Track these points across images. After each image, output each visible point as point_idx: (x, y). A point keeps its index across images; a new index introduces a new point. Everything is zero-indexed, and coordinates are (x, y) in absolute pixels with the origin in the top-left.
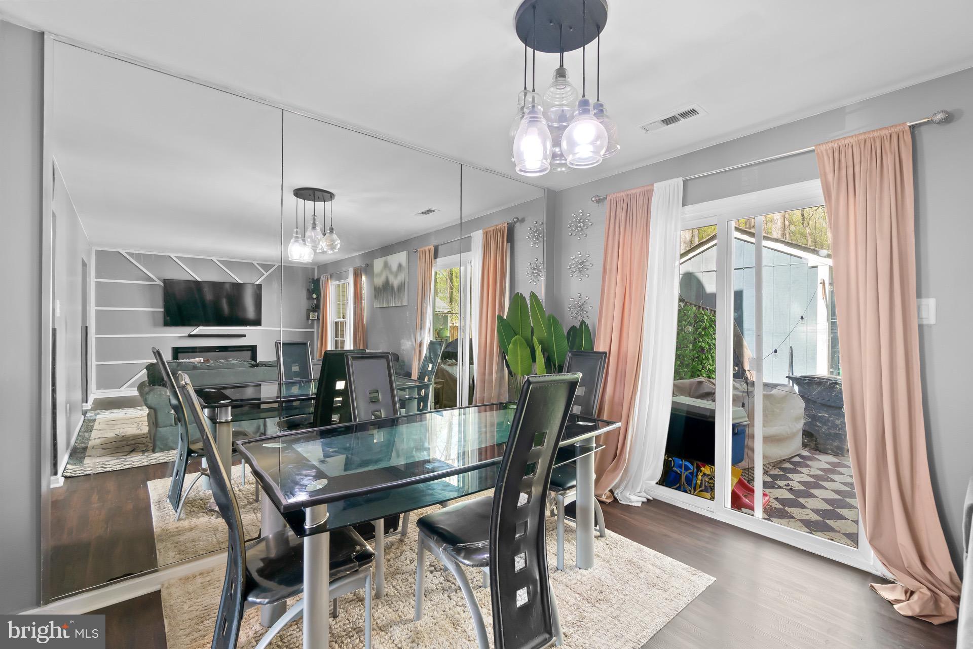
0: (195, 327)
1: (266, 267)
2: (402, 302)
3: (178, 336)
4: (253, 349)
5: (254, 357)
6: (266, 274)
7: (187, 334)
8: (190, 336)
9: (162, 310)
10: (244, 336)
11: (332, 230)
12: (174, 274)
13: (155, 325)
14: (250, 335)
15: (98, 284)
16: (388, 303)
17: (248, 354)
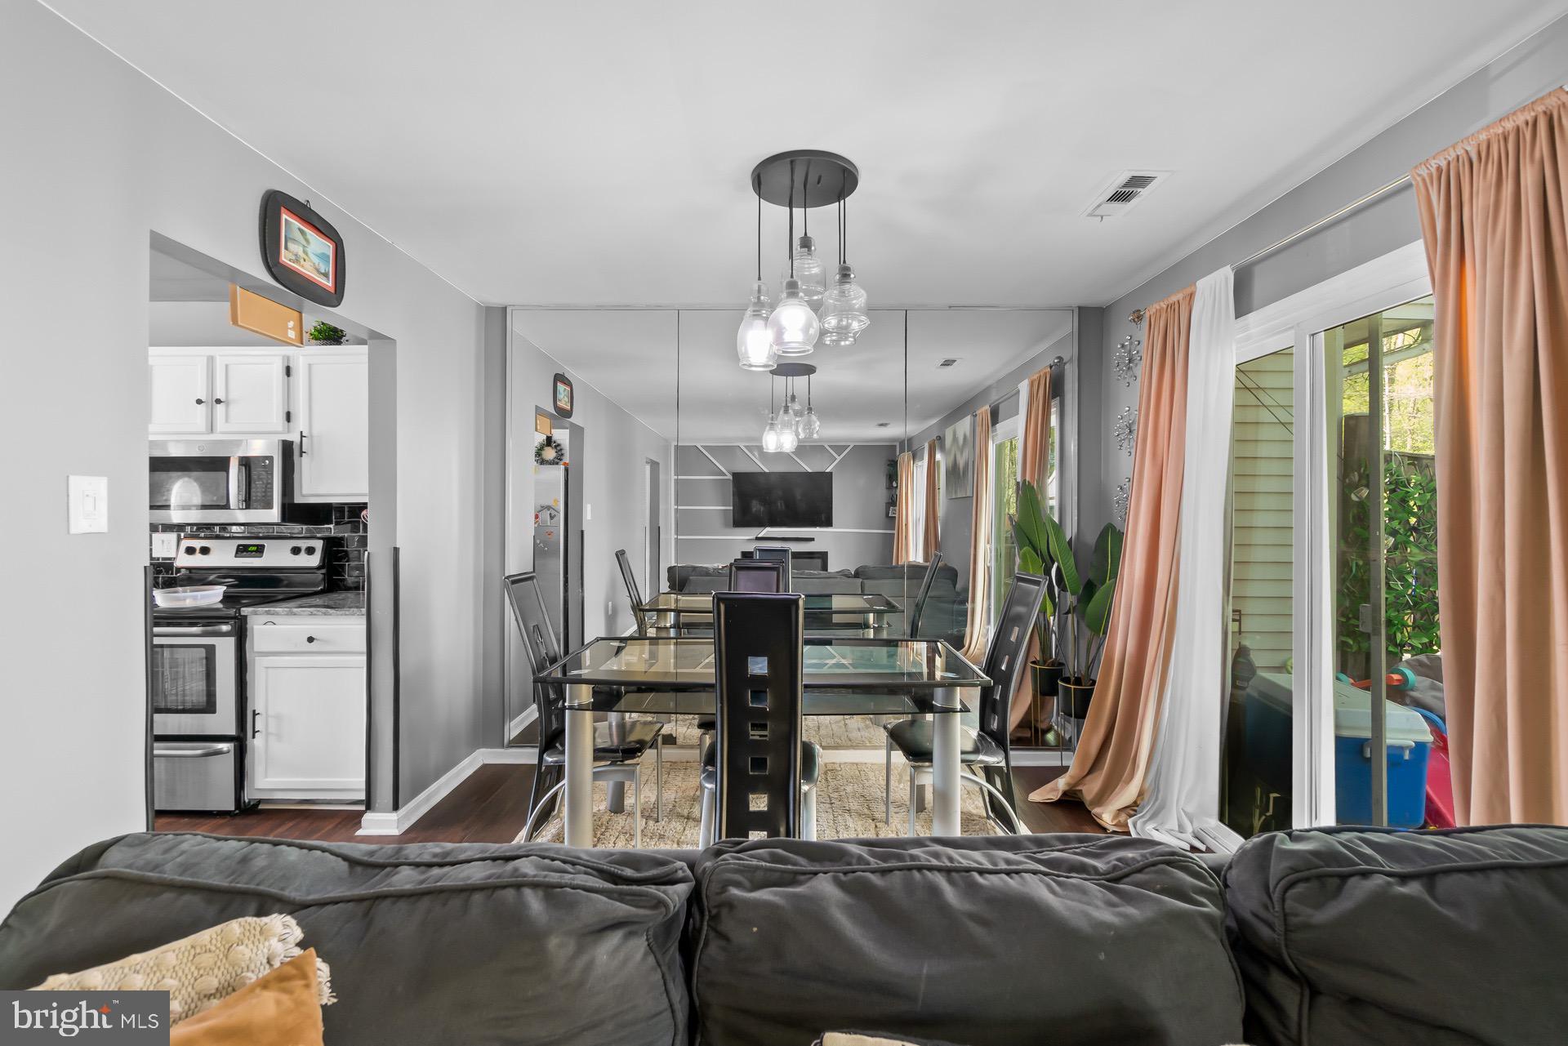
0: (762, 528)
1: (839, 449)
2: (966, 493)
3: (744, 539)
4: (823, 556)
5: (825, 567)
6: (839, 458)
7: (753, 537)
8: (758, 539)
9: (731, 508)
10: (813, 539)
11: (810, 409)
12: (743, 467)
13: (726, 525)
14: (820, 538)
15: (677, 481)
16: (956, 492)
17: (818, 562)
